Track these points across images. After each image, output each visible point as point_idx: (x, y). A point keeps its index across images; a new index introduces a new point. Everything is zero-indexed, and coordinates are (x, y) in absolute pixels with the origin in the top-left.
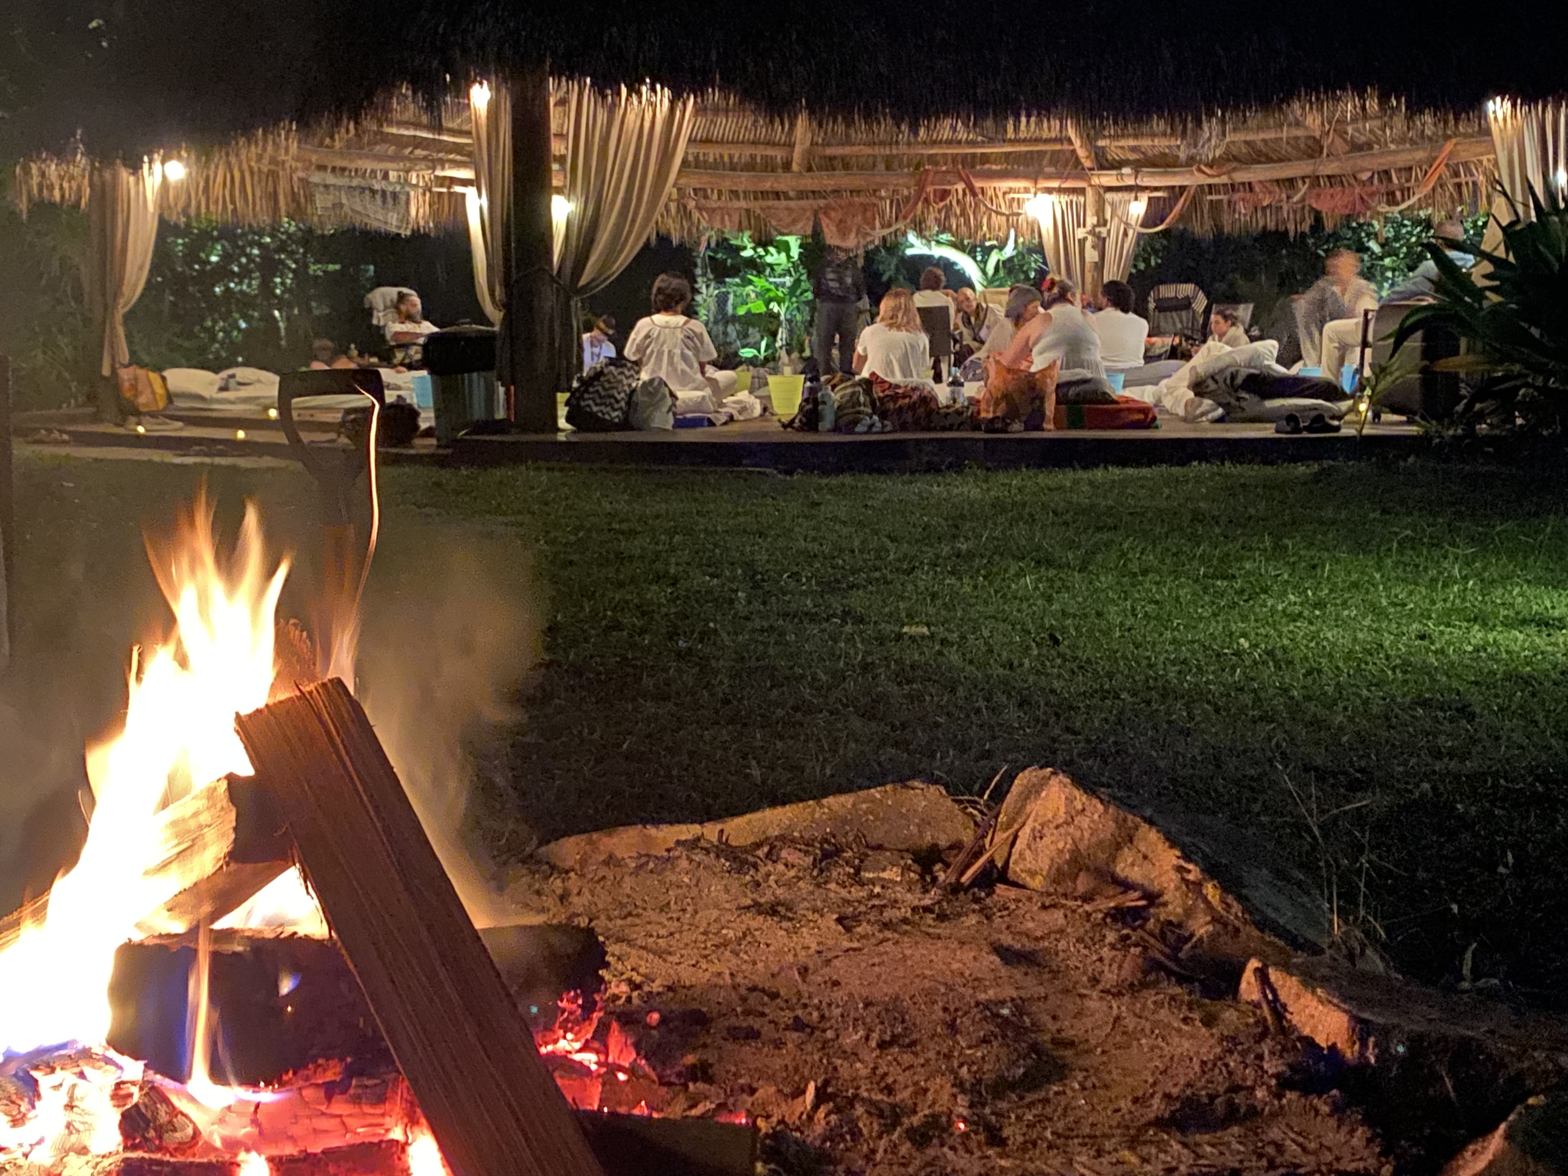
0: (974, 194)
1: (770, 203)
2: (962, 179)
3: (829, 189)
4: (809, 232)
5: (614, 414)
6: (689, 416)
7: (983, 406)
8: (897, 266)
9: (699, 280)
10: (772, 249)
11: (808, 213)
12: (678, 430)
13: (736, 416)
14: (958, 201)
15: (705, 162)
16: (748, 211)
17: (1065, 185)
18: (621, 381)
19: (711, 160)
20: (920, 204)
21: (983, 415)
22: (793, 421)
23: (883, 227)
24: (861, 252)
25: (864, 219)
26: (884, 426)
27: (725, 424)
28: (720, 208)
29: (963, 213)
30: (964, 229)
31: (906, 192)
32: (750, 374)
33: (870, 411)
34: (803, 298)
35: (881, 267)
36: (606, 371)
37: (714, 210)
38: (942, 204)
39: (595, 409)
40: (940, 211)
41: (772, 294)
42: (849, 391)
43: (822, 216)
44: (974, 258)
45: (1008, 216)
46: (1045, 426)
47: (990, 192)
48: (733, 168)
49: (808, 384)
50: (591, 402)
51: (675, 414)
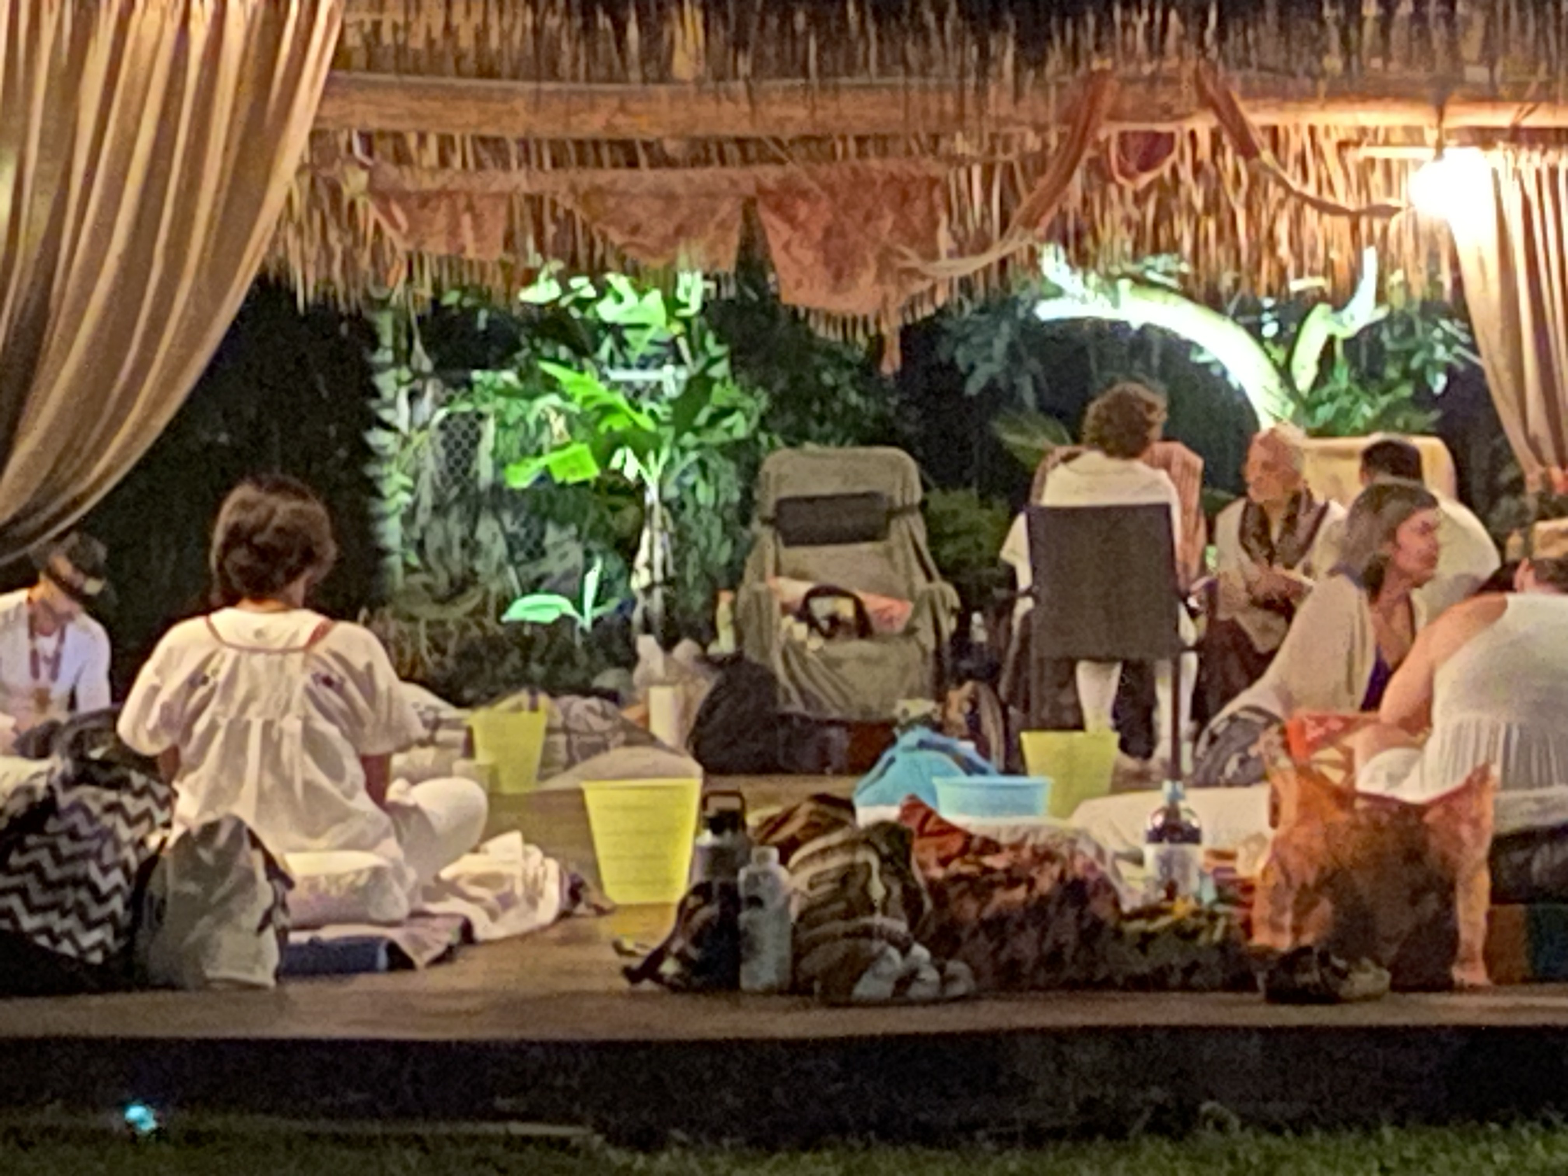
0: (1247, 149)
1: (604, 177)
2: (1207, 102)
3: (789, 132)
4: (728, 265)
5: (88, 939)
6: (329, 934)
7: (1261, 910)
8: (1012, 347)
9: (385, 381)
10: (619, 282)
11: (728, 208)
12: (295, 989)
13: (483, 929)
14: (1197, 168)
15: (401, 50)
16: (535, 201)
17: (1531, 121)
18: (109, 834)
19: (418, 43)
20: (1078, 177)
21: (1262, 938)
22: (658, 956)
23: (960, 252)
24: (890, 329)
25: (903, 227)
26: (946, 980)
27: (446, 957)
28: (443, 193)
29: (1213, 205)
30: (1215, 252)
31: (1032, 142)
32: (540, 720)
33: (901, 927)
34: (717, 436)
35: (961, 356)
36: (64, 799)
37: (425, 199)
38: (1145, 179)
39: (28, 923)
40: (1139, 199)
41: (618, 424)
42: (836, 862)
43: (767, 217)
44: (1255, 331)
45: (1355, 218)
46: (1458, 974)
47: (1298, 141)
48: (488, 72)
49: (708, 838)
50: (15, 902)
51: (282, 934)
